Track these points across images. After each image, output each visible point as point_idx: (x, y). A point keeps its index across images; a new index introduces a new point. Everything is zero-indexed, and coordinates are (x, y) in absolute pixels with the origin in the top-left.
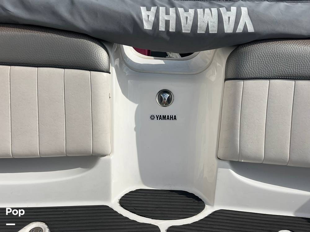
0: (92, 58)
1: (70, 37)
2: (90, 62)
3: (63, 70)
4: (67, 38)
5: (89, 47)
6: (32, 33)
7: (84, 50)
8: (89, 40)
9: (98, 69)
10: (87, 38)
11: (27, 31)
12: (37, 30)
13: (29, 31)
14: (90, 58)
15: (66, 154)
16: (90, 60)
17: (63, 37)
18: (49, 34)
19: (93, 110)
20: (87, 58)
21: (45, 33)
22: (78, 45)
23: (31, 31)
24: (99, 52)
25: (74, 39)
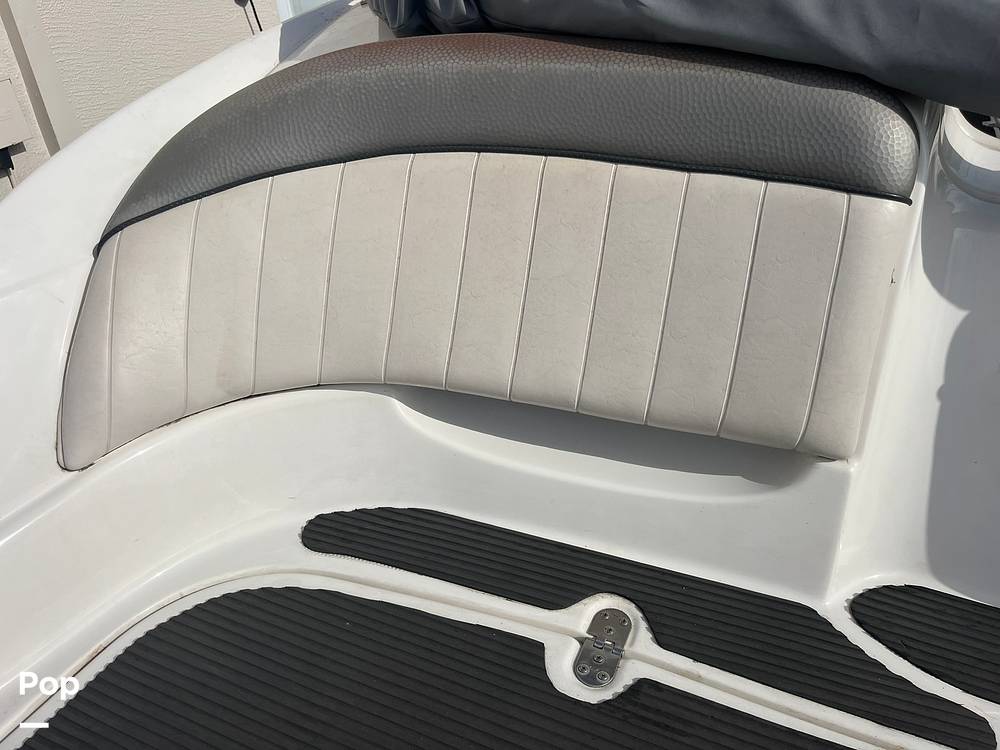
0: (868, 154)
1: (805, 84)
2: (856, 165)
3: (764, 183)
4: (796, 86)
5: (864, 118)
6: (692, 72)
7: (846, 126)
8: (866, 94)
9: (875, 189)
10: (862, 86)
11: (680, 63)
12: (706, 63)
13: (686, 64)
14: (857, 154)
15: (719, 432)
16: (859, 159)
17: (785, 83)
18: (743, 73)
19: (832, 316)
20: (851, 153)
21: (731, 70)
22: (828, 109)
23: (692, 65)
24: (892, 134)
25: (816, 89)
